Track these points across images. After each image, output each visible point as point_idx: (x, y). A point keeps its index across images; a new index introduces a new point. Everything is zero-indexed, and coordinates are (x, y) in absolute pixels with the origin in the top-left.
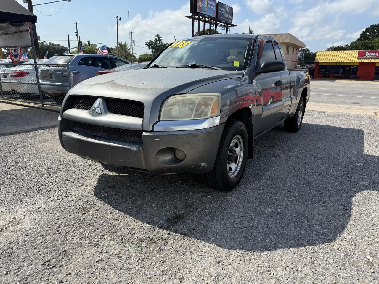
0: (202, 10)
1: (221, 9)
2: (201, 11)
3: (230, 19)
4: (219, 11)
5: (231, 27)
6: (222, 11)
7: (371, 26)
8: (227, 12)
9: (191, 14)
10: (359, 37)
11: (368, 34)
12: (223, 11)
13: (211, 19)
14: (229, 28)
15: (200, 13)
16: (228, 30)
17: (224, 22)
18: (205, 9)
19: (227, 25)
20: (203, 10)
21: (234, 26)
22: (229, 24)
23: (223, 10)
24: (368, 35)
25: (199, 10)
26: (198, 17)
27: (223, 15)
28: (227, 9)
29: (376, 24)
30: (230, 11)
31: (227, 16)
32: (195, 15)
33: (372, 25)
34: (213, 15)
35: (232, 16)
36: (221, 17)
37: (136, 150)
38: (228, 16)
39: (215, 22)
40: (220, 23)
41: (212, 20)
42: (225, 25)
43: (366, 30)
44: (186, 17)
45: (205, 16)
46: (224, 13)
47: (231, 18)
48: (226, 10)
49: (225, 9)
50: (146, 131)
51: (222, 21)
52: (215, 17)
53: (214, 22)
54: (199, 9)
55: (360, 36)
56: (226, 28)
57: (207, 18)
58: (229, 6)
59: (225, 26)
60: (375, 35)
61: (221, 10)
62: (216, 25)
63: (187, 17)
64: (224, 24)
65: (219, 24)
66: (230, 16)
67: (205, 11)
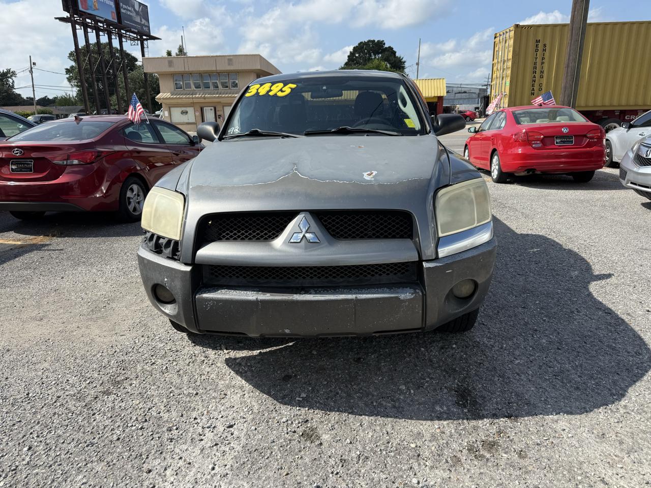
0: (89, 8)
1: (124, 6)
2: (87, 9)
3: (146, 26)
4: (122, 11)
5: (148, 41)
6: (127, 10)
7: (359, 44)
8: (137, 13)
9: (66, 15)
10: (347, 61)
11: (357, 55)
12: (129, 11)
13: (108, 25)
14: (145, 42)
15: (84, 12)
16: (145, 46)
17: (136, 31)
18: (95, 6)
19: (141, 37)
20: (91, 7)
21: (154, 38)
22: (144, 36)
23: (130, 8)
24: (357, 57)
25: (82, 8)
26: (81, 19)
27: (130, 18)
28: (137, 7)
29: (365, 42)
30: (142, 11)
31: (138, 19)
32: (75, 16)
33: (361, 43)
34: (111, 17)
35: (148, 20)
36: (128, 23)
37: (410, 297)
38: (141, 21)
39: (117, 30)
40: (128, 33)
41: (111, 27)
42: (137, 38)
43: (353, 50)
44: (56, 18)
45: (97, 18)
46: (131, 14)
47: (146, 24)
48: (135, 10)
49: (133, 6)
50: (427, 261)
51: (132, 29)
52: (116, 21)
53: (115, 31)
54: (82, 4)
55: (347, 58)
56: (139, 42)
57: (101, 22)
58: (140, 3)
59: (138, 40)
60: (366, 57)
61: (124, 9)
62: (121, 37)
63: (58, 20)
64: (135, 36)
65: (126, 34)
66: (144, 21)
67: (94, 10)
